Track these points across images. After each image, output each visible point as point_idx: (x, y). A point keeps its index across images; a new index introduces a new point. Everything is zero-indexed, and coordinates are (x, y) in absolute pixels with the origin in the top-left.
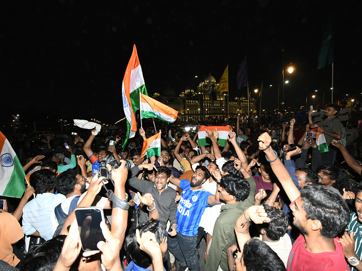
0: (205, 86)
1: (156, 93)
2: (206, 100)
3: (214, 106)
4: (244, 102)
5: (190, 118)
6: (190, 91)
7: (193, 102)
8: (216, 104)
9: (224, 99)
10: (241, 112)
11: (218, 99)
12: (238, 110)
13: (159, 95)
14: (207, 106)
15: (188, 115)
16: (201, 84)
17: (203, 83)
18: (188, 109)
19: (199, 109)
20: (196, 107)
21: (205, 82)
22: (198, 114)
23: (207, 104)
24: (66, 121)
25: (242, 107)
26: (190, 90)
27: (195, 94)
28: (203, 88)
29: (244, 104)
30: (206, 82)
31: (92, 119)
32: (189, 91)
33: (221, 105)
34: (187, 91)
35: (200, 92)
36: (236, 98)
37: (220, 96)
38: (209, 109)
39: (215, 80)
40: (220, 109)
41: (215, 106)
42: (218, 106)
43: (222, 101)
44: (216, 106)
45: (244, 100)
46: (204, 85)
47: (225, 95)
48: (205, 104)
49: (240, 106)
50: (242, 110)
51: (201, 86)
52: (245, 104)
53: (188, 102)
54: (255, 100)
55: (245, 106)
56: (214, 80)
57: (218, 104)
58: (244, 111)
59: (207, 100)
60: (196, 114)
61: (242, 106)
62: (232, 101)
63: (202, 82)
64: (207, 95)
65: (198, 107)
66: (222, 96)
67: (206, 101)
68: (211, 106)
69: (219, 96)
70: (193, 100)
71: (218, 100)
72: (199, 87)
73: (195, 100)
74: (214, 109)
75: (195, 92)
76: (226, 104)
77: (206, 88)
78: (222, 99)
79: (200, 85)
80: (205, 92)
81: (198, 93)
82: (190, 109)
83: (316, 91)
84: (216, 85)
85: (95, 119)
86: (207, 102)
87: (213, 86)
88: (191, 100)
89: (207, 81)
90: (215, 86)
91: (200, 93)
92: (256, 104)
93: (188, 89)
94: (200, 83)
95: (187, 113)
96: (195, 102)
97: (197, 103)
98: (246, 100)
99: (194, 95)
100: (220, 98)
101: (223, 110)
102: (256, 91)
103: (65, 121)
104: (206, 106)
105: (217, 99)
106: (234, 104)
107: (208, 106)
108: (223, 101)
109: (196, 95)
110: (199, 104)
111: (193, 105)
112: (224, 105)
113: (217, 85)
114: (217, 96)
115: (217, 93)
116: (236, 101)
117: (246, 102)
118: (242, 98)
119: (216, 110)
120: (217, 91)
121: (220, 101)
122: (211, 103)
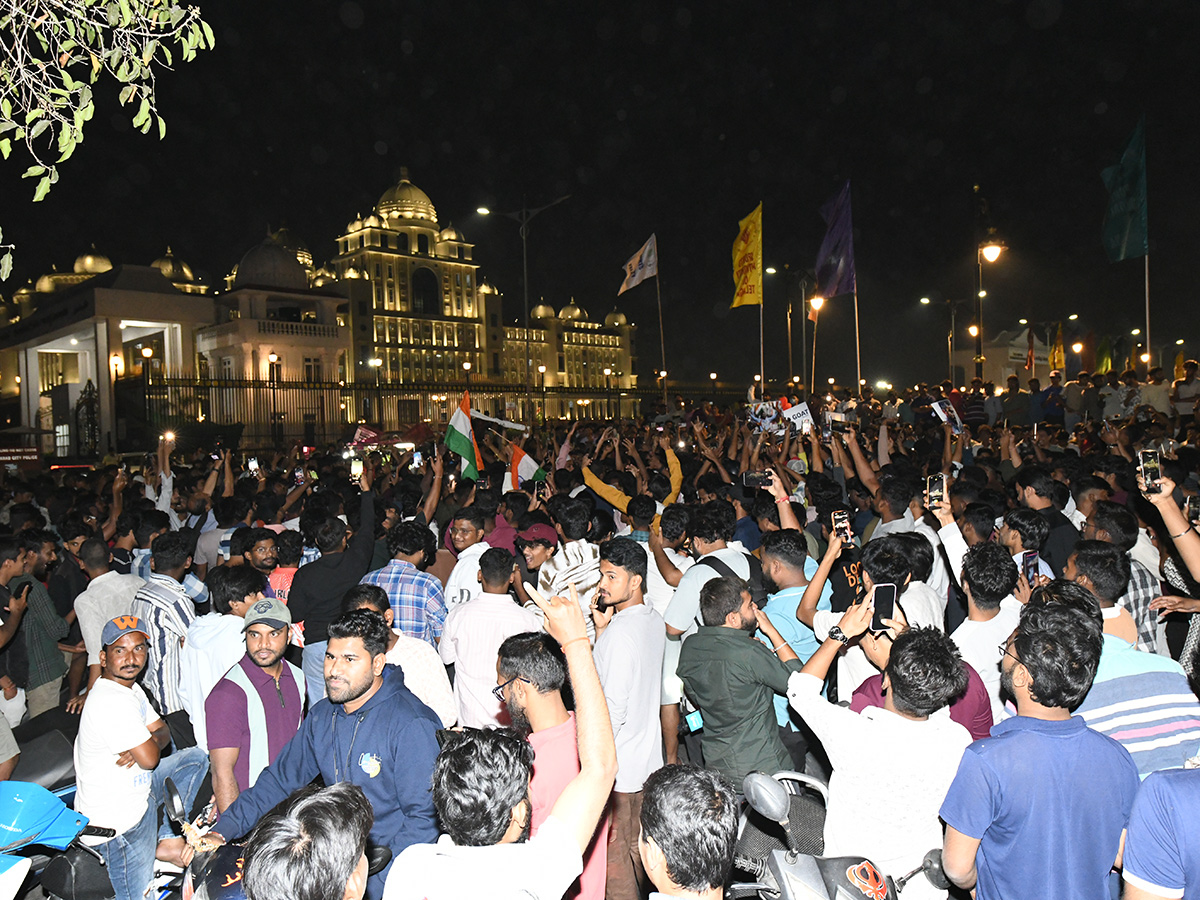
0: (383, 239)
2: (389, 313)
3: (430, 348)
4: (579, 330)
8: (440, 337)
9: (483, 313)
10: (567, 380)
11: (447, 313)
14: (395, 344)
16: (358, 225)
17: (372, 221)
21: (381, 219)
23: (394, 334)
25: (569, 359)
27: (321, 277)
28: (370, 248)
29: (578, 343)
30: (385, 216)
33: (467, 345)
35: (355, 268)
36: (540, 311)
37: (458, 293)
38: (405, 363)
39: (433, 213)
41: (435, 347)
42: (451, 348)
43: (473, 320)
44: (441, 348)
45: (579, 320)
46: (373, 237)
47: (485, 289)
48: (381, 333)
49: (561, 349)
50: (570, 372)
51: (361, 237)
52: (586, 344)
54: (629, 322)
55: (584, 352)
56: (428, 213)
57: (451, 338)
58: (581, 376)
59: (393, 313)
61: (568, 351)
62: (520, 325)
63: (365, 216)
64: (391, 285)
66: (470, 295)
67: (387, 318)
68: (412, 346)
69: (453, 293)
71: (452, 318)
72: (346, 242)
74: (432, 363)
75: (317, 265)
76: (495, 339)
77: (384, 248)
78: (469, 312)
79: (354, 231)
80: (379, 267)
81: (341, 271)
84: (441, 237)
86: (394, 325)
87: (425, 241)
89: (388, 212)
90: (434, 242)
91: (351, 274)
92: (632, 342)
94: (353, 222)
97: (338, 325)
98: (587, 321)
99: (319, 283)
100: (460, 307)
104: (389, 345)
105: (443, 309)
106: (530, 339)
107: (400, 346)
108: (478, 320)
109: (327, 283)
110: (346, 331)
112: (484, 344)
113: (441, 240)
114: (447, 293)
115: (446, 281)
116: (540, 324)
117: (586, 331)
118: (569, 309)
119: (441, 366)
120: (445, 268)
121: (462, 319)
122: (414, 327)
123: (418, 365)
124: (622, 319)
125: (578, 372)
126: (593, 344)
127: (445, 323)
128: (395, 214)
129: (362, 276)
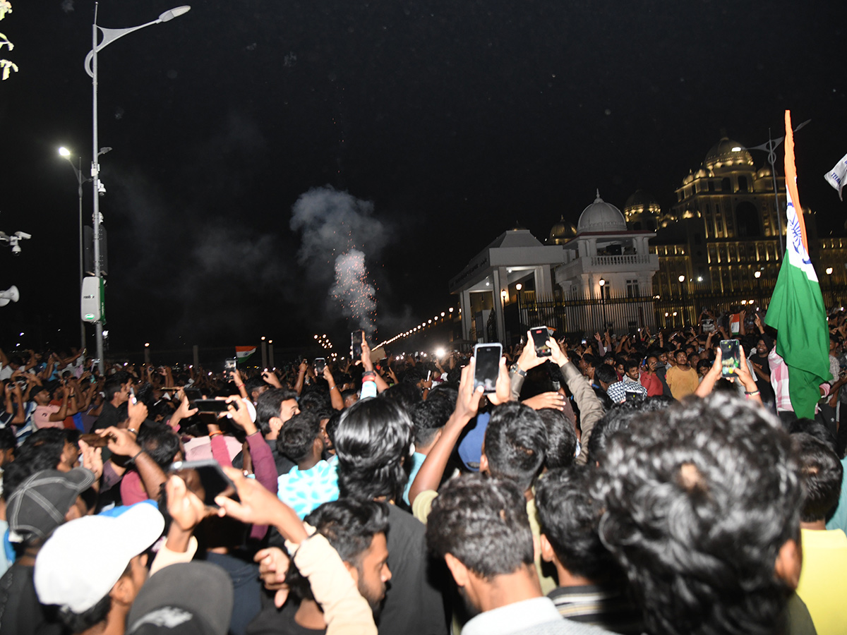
0: (709, 184)
2: (719, 240)
3: (755, 263)
6: (646, 212)
7: (662, 254)
8: (763, 254)
11: (768, 234)
14: (725, 263)
16: (691, 178)
17: (701, 174)
20: (677, 270)
21: (707, 171)
23: (724, 257)
26: (646, 208)
27: (666, 220)
28: (701, 193)
30: (710, 167)
32: (641, 210)
34: (633, 211)
35: (691, 211)
38: (735, 277)
39: (750, 159)
41: (759, 262)
42: (773, 262)
44: (764, 262)
46: (702, 185)
48: (714, 257)
51: (693, 187)
56: (745, 159)
57: (772, 254)
59: (722, 240)
62: (835, 236)
63: (695, 171)
64: (719, 219)
65: (685, 270)
67: (717, 244)
68: (739, 263)
69: (771, 218)
71: (771, 238)
72: (682, 192)
75: (664, 212)
77: (712, 191)
79: (687, 184)
80: (708, 207)
81: (679, 214)
84: (757, 176)
86: (723, 249)
87: (744, 181)
89: (713, 165)
90: (752, 180)
91: (688, 215)
93: (636, 204)
94: (686, 177)
96: (671, 253)
97: (679, 254)
99: (665, 225)
104: (719, 264)
105: (764, 231)
106: (844, 245)
107: (729, 264)
109: (671, 224)
110: (686, 258)
114: (766, 218)
115: (764, 209)
119: (765, 277)
120: (763, 199)
122: (740, 249)
123: (745, 278)
127: (766, 242)
128: (719, 165)
129: (696, 215)
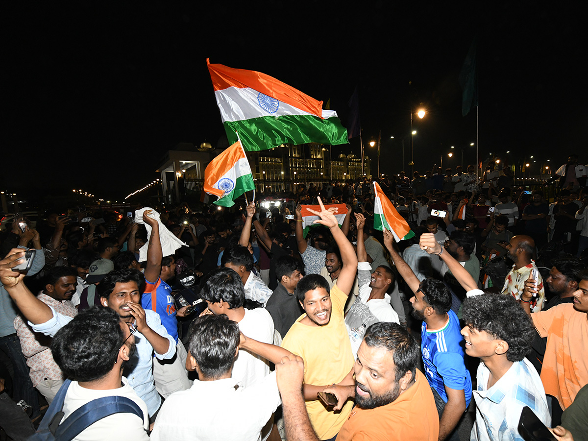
1: (204, 144)
2: (294, 157)
4: (354, 161)
5: (268, 186)
7: (271, 161)
8: (310, 165)
9: (323, 157)
10: (349, 177)
11: (312, 157)
12: (345, 174)
13: (210, 147)
14: (296, 167)
15: (264, 181)
18: (264, 172)
19: (282, 173)
20: (278, 168)
22: (281, 181)
23: (296, 164)
24: (15, 194)
25: (351, 170)
29: (353, 165)
31: (74, 191)
33: (318, 167)
36: (341, 156)
37: (316, 151)
38: (299, 173)
40: (318, 173)
41: (308, 168)
42: (313, 168)
43: (320, 159)
44: (310, 168)
45: (354, 158)
47: (324, 149)
48: (292, 165)
49: (348, 168)
50: (350, 175)
52: (355, 165)
53: (263, 159)
54: (370, 159)
55: (355, 168)
57: (313, 165)
58: (354, 176)
59: (295, 158)
60: (277, 181)
61: (350, 168)
62: (335, 160)
64: (294, 149)
65: (280, 169)
66: (319, 151)
67: (293, 159)
68: (301, 168)
69: (314, 151)
70: (271, 157)
71: (314, 159)
73: (275, 157)
74: (308, 173)
76: (327, 165)
78: (319, 157)
82: (268, 172)
83: (453, 147)
85: (80, 190)
86: (296, 161)
88: (267, 156)
95: (261, 178)
96: (275, 161)
97: (278, 162)
98: (356, 159)
99: (273, 149)
100: (316, 155)
101: (322, 174)
102: (372, 144)
103: (12, 195)
104: (294, 167)
106: (338, 165)
107: (298, 168)
108: (322, 159)
110: (281, 163)
111: (271, 166)
112: (323, 166)
114: (312, 151)
115: (312, 147)
116: (341, 160)
117: (356, 161)
118: (350, 155)
119: (310, 173)
121: (316, 159)
122: (302, 162)
123: (303, 173)
124: (367, 158)
125: (353, 174)
126: (358, 166)
127: (311, 160)
129: (286, 146)
